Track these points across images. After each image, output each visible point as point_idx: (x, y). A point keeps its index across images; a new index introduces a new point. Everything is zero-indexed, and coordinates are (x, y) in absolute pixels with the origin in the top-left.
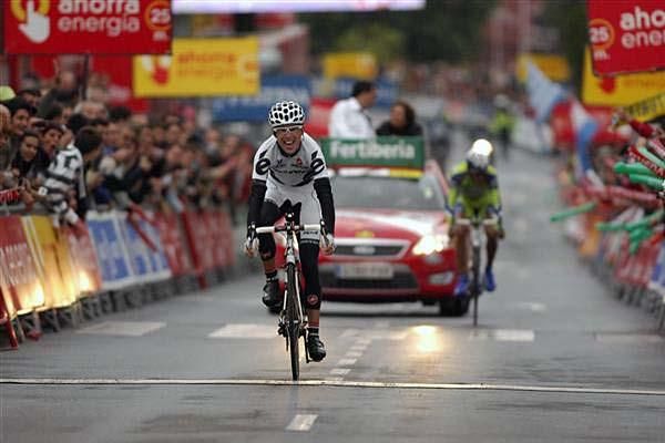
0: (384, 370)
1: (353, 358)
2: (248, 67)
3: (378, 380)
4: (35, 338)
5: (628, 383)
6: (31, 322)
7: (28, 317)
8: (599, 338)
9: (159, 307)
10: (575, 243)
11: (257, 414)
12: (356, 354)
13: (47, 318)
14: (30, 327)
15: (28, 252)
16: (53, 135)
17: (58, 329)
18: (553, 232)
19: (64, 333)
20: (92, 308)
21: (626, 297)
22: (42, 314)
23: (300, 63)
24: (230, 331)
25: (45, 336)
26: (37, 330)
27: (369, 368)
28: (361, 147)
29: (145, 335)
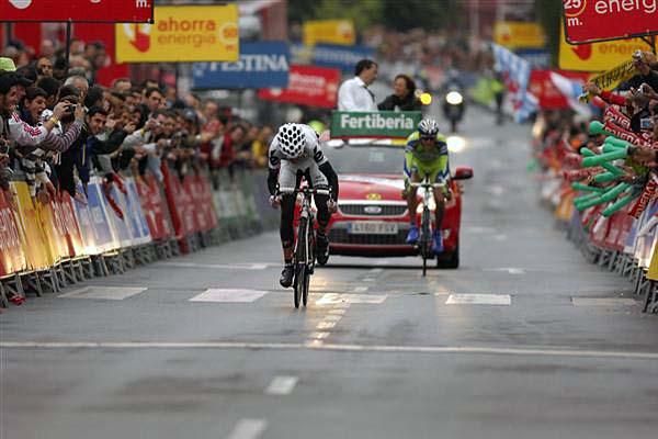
0: (363, 334)
1: (332, 321)
2: (228, 33)
3: (357, 343)
4: (17, 302)
5: (603, 346)
6: (13, 286)
7: (11, 282)
8: (575, 302)
9: (141, 272)
10: (551, 207)
11: (237, 378)
12: (335, 318)
13: (31, 283)
14: (13, 291)
15: (12, 217)
16: (40, 102)
17: (41, 293)
18: (530, 196)
19: (46, 298)
20: (73, 272)
21: (601, 262)
22: (24, 278)
23: (279, 30)
24: (211, 295)
25: (28, 300)
26: (19, 294)
27: (348, 332)
28: (368, 119)
29: (127, 299)
